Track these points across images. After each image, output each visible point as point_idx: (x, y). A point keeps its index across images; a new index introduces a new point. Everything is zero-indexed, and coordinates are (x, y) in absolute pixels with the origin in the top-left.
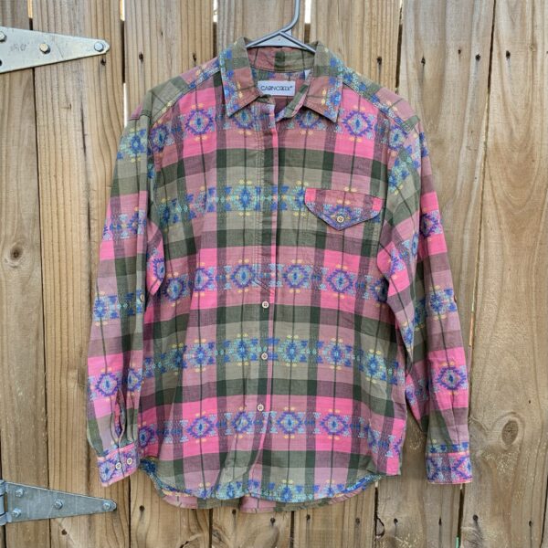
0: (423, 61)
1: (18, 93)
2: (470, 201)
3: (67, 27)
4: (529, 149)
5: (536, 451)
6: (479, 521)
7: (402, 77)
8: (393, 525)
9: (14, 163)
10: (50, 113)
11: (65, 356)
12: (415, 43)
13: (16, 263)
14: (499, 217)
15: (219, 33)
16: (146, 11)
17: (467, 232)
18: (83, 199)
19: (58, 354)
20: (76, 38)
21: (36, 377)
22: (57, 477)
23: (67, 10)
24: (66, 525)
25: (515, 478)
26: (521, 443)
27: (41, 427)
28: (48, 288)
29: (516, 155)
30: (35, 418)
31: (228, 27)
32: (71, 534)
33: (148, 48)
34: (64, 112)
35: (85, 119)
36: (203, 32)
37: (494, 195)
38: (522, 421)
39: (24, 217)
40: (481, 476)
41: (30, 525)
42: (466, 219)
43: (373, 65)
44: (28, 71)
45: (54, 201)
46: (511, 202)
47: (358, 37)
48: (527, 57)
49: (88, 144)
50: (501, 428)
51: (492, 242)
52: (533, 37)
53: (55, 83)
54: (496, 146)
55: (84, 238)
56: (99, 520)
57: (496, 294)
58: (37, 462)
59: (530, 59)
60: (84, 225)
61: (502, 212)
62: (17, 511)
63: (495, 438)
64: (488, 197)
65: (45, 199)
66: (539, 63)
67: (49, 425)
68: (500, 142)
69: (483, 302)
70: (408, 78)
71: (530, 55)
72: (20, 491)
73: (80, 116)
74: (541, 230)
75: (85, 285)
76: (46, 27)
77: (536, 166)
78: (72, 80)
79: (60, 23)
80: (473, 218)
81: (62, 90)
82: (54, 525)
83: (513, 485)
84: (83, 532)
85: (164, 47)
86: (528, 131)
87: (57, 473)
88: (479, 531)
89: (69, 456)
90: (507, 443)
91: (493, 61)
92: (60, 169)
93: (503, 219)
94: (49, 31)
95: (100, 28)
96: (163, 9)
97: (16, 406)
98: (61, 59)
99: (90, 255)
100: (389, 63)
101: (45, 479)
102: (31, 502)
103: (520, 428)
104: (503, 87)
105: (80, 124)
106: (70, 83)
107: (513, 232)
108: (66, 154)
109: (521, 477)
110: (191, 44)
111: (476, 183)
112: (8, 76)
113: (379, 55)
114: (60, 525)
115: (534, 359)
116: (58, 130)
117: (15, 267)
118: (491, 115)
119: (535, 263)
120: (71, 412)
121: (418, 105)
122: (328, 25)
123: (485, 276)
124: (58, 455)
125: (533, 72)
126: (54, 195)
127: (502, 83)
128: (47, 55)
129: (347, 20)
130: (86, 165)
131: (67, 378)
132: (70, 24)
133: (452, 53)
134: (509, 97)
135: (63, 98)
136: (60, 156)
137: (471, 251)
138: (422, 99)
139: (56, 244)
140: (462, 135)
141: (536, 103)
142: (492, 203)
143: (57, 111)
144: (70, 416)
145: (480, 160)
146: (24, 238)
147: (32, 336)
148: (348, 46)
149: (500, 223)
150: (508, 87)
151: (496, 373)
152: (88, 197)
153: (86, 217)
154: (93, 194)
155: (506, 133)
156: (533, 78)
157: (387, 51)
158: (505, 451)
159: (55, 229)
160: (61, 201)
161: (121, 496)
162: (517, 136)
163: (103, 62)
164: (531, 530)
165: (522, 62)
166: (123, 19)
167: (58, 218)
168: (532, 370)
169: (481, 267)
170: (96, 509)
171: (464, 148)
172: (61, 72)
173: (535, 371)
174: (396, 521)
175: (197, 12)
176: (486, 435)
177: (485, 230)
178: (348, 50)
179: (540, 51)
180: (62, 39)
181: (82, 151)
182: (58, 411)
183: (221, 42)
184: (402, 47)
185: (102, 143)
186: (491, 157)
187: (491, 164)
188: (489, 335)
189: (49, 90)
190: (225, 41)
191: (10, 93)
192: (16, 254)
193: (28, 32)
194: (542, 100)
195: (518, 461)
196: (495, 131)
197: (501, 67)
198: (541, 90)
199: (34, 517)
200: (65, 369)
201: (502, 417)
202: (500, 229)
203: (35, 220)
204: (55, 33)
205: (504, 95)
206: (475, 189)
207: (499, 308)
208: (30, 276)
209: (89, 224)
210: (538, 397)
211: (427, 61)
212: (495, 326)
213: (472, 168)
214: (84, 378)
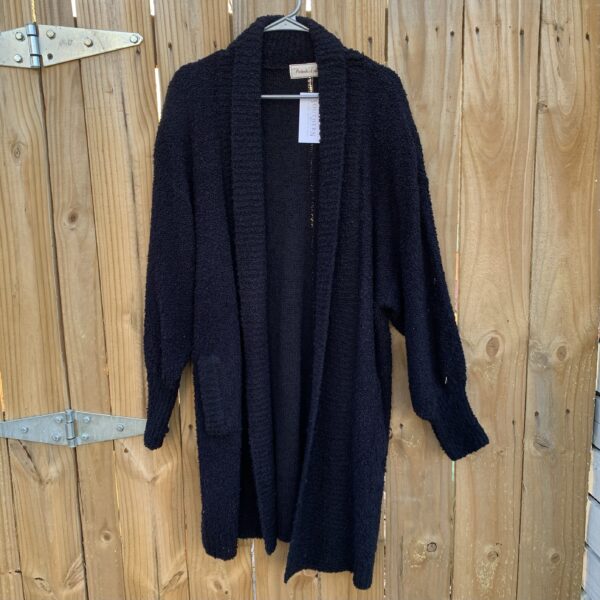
0: (407, 39)
1: (67, 82)
2: (451, 155)
3: (106, 24)
4: (498, 109)
5: (515, 361)
7: (390, 54)
8: (399, 429)
9: (67, 142)
10: (96, 97)
11: (119, 303)
12: (400, 24)
13: (74, 226)
14: (475, 167)
15: (235, 23)
16: (172, 8)
17: (450, 182)
18: (127, 169)
19: (114, 302)
20: (114, 32)
21: (96, 322)
22: (118, 405)
23: (105, 8)
24: (127, 445)
25: (499, 385)
26: (503, 356)
27: (102, 362)
28: (102, 246)
29: (487, 115)
30: (97, 356)
31: (242, 17)
32: (132, 452)
33: (175, 38)
34: (107, 95)
35: (125, 102)
36: (221, 23)
37: (471, 149)
38: (502, 337)
39: (78, 186)
40: (471, 385)
41: (97, 447)
42: (448, 170)
43: (365, 44)
44: (74, 63)
45: (103, 173)
46: (484, 154)
47: (351, 20)
48: (493, 32)
49: (129, 122)
50: (486, 344)
51: (471, 189)
52: (497, 15)
54: (471, 107)
55: (130, 202)
57: (476, 232)
58: (100, 393)
59: (495, 34)
60: (129, 190)
61: (478, 163)
62: (85, 435)
63: (481, 353)
64: (466, 151)
65: (95, 170)
66: (503, 36)
67: (109, 361)
68: (474, 104)
69: (466, 240)
70: (395, 55)
71: (496, 30)
72: (87, 418)
73: (121, 98)
74: (511, 176)
75: (133, 242)
76: (88, 25)
77: (505, 123)
78: (113, 68)
79: (100, 21)
81: (105, 76)
82: (117, 445)
83: (498, 391)
85: (189, 36)
86: (497, 93)
87: (118, 401)
90: (490, 356)
91: (465, 36)
92: (106, 144)
93: (480, 169)
94: (91, 28)
95: (134, 23)
96: (187, 5)
97: (80, 347)
98: (102, 51)
99: (136, 216)
100: (378, 42)
101: (108, 407)
102: (97, 427)
103: (501, 343)
104: (474, 60)
105: (121, 105)
106: (111, 71)
107: (488, 179)
108: (111, 134)
109: (504, 384)
110: (212, 32)
111: (455, 140)
112: (58, 67)
113: (369, 35)
114: (122, 445)
115: (510, 284)
116: (103, 109)
117: (72, 229)
118: (465, 81)
119: (507, 205)
120: (127, 348)
122: (326, 12)
123: (467, 218)
124: (118, 385)
125: (499, 44)
126: (102, 167)
127: (473, 54)
128: (91, 48)
129: (342, 7)
130: (128, 140)
131: (122, 320)
132: (109, 21)
134: (480, 66)
135: (106, 84)
137: (455, 194)
138: (407, 71)
139: (106, 209)
140: (442, 101)
141: (503, 70)
142: (470, 156)
143: (101, 96)
145: (458, 120)
146: (79, 204)
147: (90, 287)
148: (343, 30)
149: (477, 173)
150: (478, 58)
151: (479, 299)
152: (131, 167)
153: (131, 185)
154: (136, 164)
155: (478, 98)
156: (499, 49)
157: (376, 32)
158: (490, 364)
159: (105, 195)
160: (109, 172)
162: (487, 97)
163: (138, 52)
164: (514, 428)
165: (489, 36)
166: (153, 13)
167: (107, 186)
168: (509, 294)
169: (463, 210)
171: (444, 112)
172: (103, 62)
173: (511, 295)
174: (401, 425)
175: (216, 7)
176: (472, 350)
178: (343, 32)
179: (503, 27)
180: (103, 33)
181: (124, 128)
182: (116, 349)
183: (236, 30)
184: (389, 28)
185: (140, 121)
186: (467, 117)
187: (468, 123)
188: (472, 267)
189: (93, 77)
191: (61, 81)
192: (73, 218)
193: (73, 29)
194: (507, 67)
195: (500, 372)
196: (469, 95)
197: (472, 41)
198: (506, 59)
199: (100, 439)
200: (119, 313)
201: (485, 335)
202: (477, 178)
203: (87, 188)
204: (97, 28)
205: (475, 64)
206: (455, 144)
207: (479, 244)
208: (86, 237)
209: (133, 190)
210: (515, 317)
211: (410, 39)
212: (476, 259)
213: (452, 127)
214: (136, 320)
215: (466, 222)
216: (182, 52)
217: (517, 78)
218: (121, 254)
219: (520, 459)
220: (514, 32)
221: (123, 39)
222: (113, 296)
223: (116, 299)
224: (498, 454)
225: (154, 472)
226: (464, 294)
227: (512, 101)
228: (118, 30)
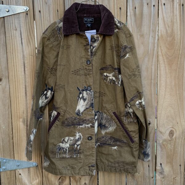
0: (135, 8)
2: (153, 55)
3: (14, 3)
4: (173, 36)
5: (181, 140)
6: (162, 165)
7: (128, 14)
10: (10, 32)
11: (18, 114)
12: (132, 2)
13: (1, 83)
14: (164, 60)
17: (153, 65)
18: (22, 61)
19: (16, 114)
21: (9, 122)
22: (17, 155)
24: (21, 171)
25: (174, 150)
26: (176, 138)
27: (11, 138)
28: (12, 91)
29: (169, 38)
30: (9, 136)
32: (22, 175)
33: (42, 8)
34: (15, 31)
35: (22, 34)
36: (60, 2)
37: (162, 52)
38: (175, 130)
39: (2, 67)
40: (162, 149)
41: (9, 172)
42: (152, 61)
43: (118, 10)
44: (2, 18)
45: (13, 62)
46: (168, 55)
47: (113, 1)
48: (171, 5)
49: (23, 42)
50: (168, 133)
51: (162, 68)
53: (11, 22)
54: (162, 35)
55: (23, 74)
56: (32, 170)
57: (164, 86)
58: (10, 150)
59: (172, 5)
60: (23, 69)
61: (165, 58)
62: (4, 168)
63: (166, 136)
64: (160, 53)
65: (9, 61)
66: (175, 6)
67: (14, 138)
68: (163, 34)
69: (160, 89)
70: (130, 14)
71: (172, 4)
72: (5, 160)
73: (20, 32)
74: (179, 63)
75: (24, 89)
76: (7, 3)
77: (176, 42)
78: (17, 20)
79: (12, 2)
80: (155, 61)
81: (14, 24)
83: (173, 152)
84: (26, 174)
85: (47, 8)
86: (172, 30)
87: (17, 154)
88: (162, 169)
89: (21, 148)
90: (171, 138)
91: (159, 7)
92: (14, 50)
93: (165, 60)
94: (9, 5)
95: (26, 3)
97: (2, 132)
98: (13, 14)
99: (25, 79)
100: (124, 9)
101: (13, 156)
102: (9, 164)
103: (175, 132)
104: (163, 16)
105: (20, 35)
106: (16, 21)
107: (169, 65)
108: (16, 46)
109: (176, 149)
110: (56, 7)
111: (156, 49)
113: (120, 7)
114: (19, 172)
115: (179, 108)
116: (13, 38)
118: (159, 25)
119: (177, 75)
120: (21, 133)
121: (134, 23)
123: (160, 80)
124: (17, 148)
125: (173, 10)
126: (12, 60)
127: (163, 14)
128: (8, 12)
130: (23, 49)
131: (19, 121)
132: (16, 2)
133: (145, 5)
134: (165, 19)
135: (14, 27)
136: (14, 46)
137: (155, 71)
138: (136, 21)
139: (14, 76)
140: (150, 33)
141: (175, 20)
142: (161, 55)
143: (12, 31)
144: (21, 134)
145: (156, 41)
146: (3, 74)
147: (7, 108)
148: (109, 5)
149: (164, 62)
150: (165, 15)
151: (166, 114)
152: (24, 59)
153: (23, 66)
154: (26, 59)
155: (165, 31)
156: (173, 12)
157: (123, 5)
158: (170, 141)
159: (13, 71)
160: (15, 61)
161: (39, 161)
162: (168, 32)
163: (27, 14)
164: (180, 168)
165: (169, 7)
167: (14, 67)
168: (178, 112)
169: (159, 77)
170: (31, 166)
171: (151, 37)
172: (13, 18)
173: (179, 112)
176: (163, 135)
177: (159, 65)
178: (109, 6)
179: (175, 2)
180: (13, 7)
181: (21, 44)
182: (17, 133)
183: (66, 5)
184: (128, 4)
185: (28, 41)
186: (160, 39)
187: (160, 42)
188: (162, 100)
189: (9, 24)
190: (68, 5)
192: (0, 80)
193: (2, 5)
194: (176, 19)
195: (175, 144)
196: (161, 31)
197: (162, 9)
198: (176, 16)
199: (10, 170)
200: (18, 118)
201: (168, 129)
202: (165, 64)
203: (6, 68)
204: (11, 5)
205: (163, 18)
206: (155, 50)
207: (165, 91)
208: (5, 87)
209: (24, 69)
210: (181, 121)
211: (136, 8)
212: (164, 98)
213: (154, 43)
214: (25, 121)
215: (160, 82)
216: (44, 14)
217: (181, 23)
218: (19, 95)
219: (183, 181)
220: (180, 5)
221: (21, 9)
222: (16, 112)
223: (17, 113)
224: (174, 178)
225: (31, 183)
226: (159, 112)
227: (179, 33)
228: (19, 6)
